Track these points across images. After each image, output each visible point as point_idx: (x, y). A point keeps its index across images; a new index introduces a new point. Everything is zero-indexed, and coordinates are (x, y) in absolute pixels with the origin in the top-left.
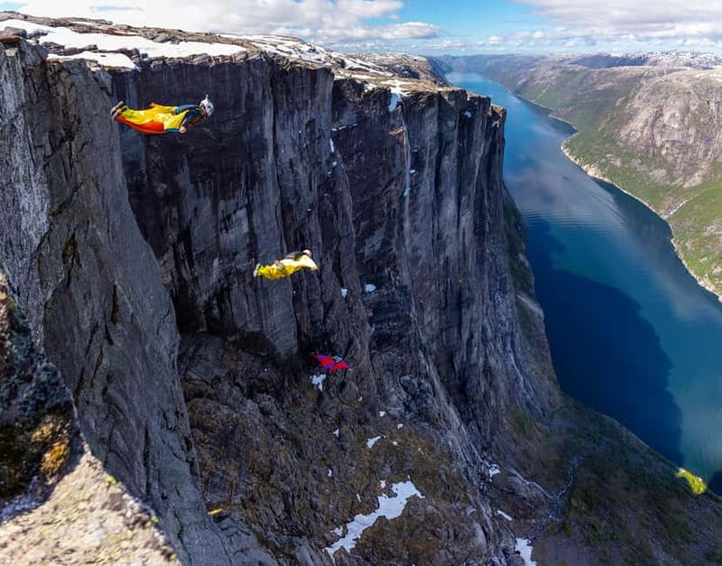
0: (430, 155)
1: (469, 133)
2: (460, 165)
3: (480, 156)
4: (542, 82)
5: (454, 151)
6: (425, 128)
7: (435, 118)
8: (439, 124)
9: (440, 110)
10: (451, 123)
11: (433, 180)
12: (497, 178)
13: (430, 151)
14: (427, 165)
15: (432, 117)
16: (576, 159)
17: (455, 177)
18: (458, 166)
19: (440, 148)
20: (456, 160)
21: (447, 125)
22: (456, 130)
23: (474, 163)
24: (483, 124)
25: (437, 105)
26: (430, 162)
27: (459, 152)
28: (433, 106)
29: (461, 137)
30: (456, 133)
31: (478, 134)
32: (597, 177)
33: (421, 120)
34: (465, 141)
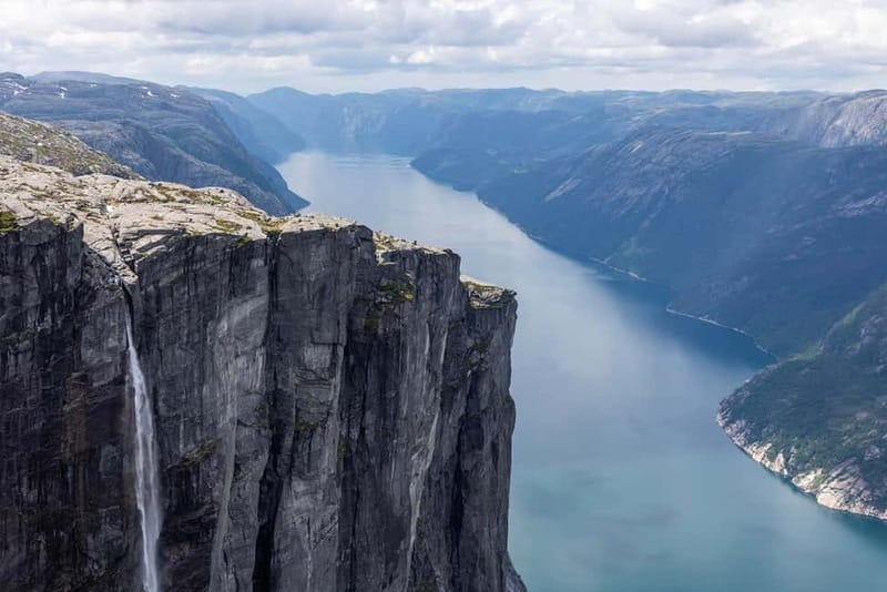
0: (236, 479)
1: (382, 390)
2: (350, 509)
3: (424, 466)
4: (634, 193)
5: (328, 461)
6: (215, 375)
7: (257, 334)
8: (269, 358)
9: (274, 305)
10: (316, 356)
11: (247, 574)
12: (487, 546)
13: (237, 467)
14: (224, 521)
15: (242, 332)
16: (772, 457)
17: (332, 554)
18: (343, 511)
19: (275, 449)
20: (339, 493)
21: (299, 362)
22: (337, 380)
23: (405, 496)
24: (433, 353)
25: (262, 286)
26: (236, 510)
27: (347, 461)
28: (248, 290)
29: (352, 406)
30: (333, 393)
31: (418, 390)
32: (856, 509)
33: (200, 348)
34: (370, 418)
